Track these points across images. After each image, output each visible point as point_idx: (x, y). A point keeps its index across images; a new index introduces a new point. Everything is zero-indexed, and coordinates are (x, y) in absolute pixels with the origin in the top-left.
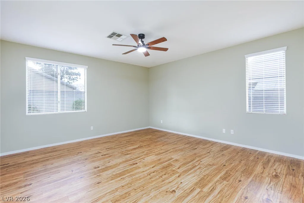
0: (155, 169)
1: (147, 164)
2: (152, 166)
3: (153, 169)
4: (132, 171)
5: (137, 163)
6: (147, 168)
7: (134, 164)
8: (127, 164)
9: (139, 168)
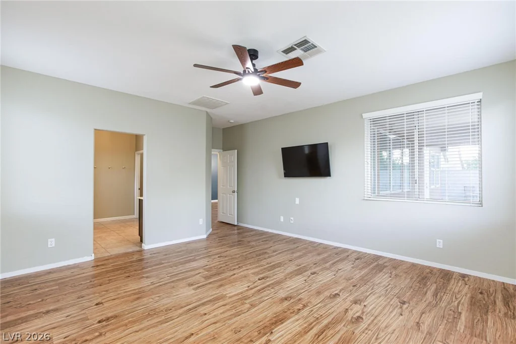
0: (232, 273)
1: (243, 279)
2: (235, 276)
3: (234, 273)
4: (261, 270)
5: (259, 279)
6: (242, 273)
7: (263, 278)
8: (274, 279)
9: (253, 274)
